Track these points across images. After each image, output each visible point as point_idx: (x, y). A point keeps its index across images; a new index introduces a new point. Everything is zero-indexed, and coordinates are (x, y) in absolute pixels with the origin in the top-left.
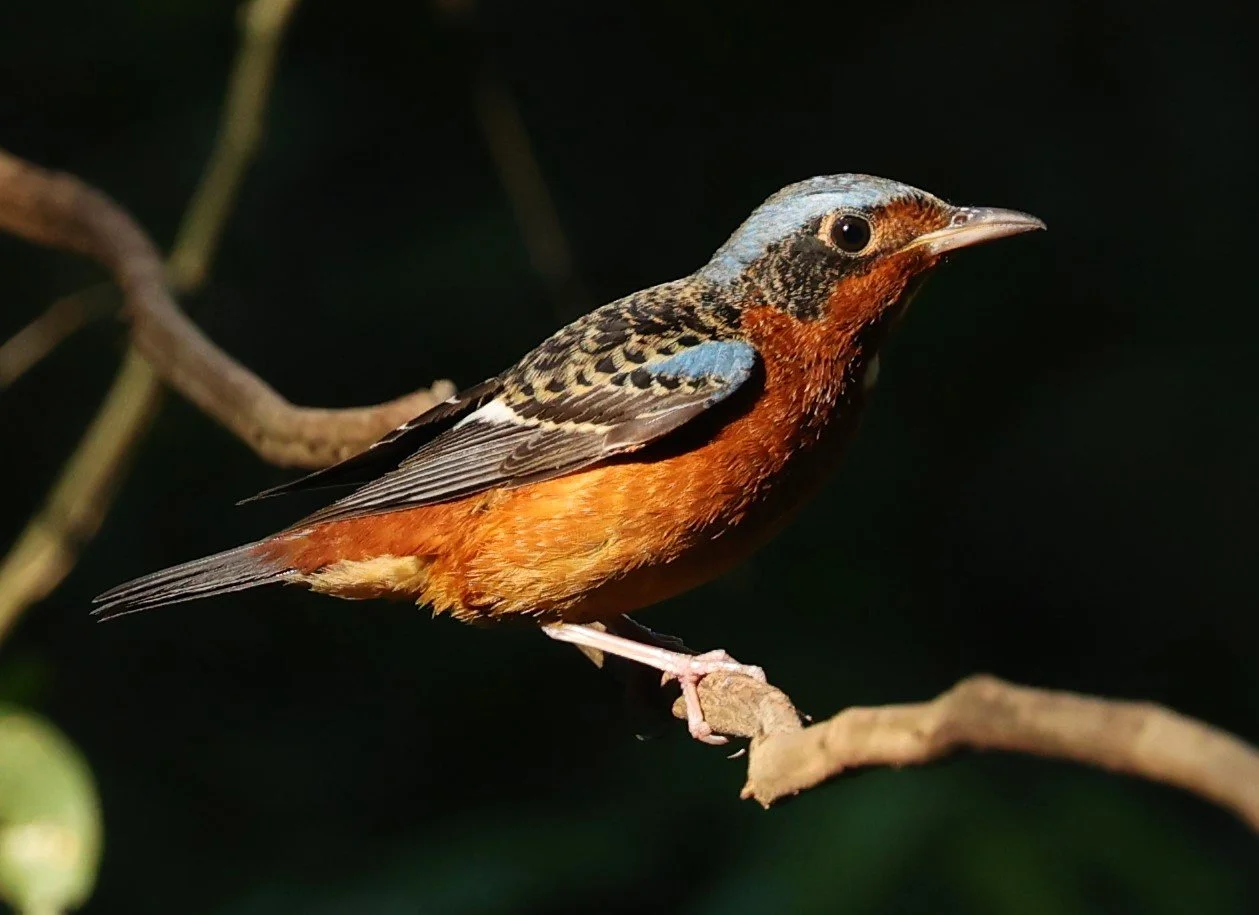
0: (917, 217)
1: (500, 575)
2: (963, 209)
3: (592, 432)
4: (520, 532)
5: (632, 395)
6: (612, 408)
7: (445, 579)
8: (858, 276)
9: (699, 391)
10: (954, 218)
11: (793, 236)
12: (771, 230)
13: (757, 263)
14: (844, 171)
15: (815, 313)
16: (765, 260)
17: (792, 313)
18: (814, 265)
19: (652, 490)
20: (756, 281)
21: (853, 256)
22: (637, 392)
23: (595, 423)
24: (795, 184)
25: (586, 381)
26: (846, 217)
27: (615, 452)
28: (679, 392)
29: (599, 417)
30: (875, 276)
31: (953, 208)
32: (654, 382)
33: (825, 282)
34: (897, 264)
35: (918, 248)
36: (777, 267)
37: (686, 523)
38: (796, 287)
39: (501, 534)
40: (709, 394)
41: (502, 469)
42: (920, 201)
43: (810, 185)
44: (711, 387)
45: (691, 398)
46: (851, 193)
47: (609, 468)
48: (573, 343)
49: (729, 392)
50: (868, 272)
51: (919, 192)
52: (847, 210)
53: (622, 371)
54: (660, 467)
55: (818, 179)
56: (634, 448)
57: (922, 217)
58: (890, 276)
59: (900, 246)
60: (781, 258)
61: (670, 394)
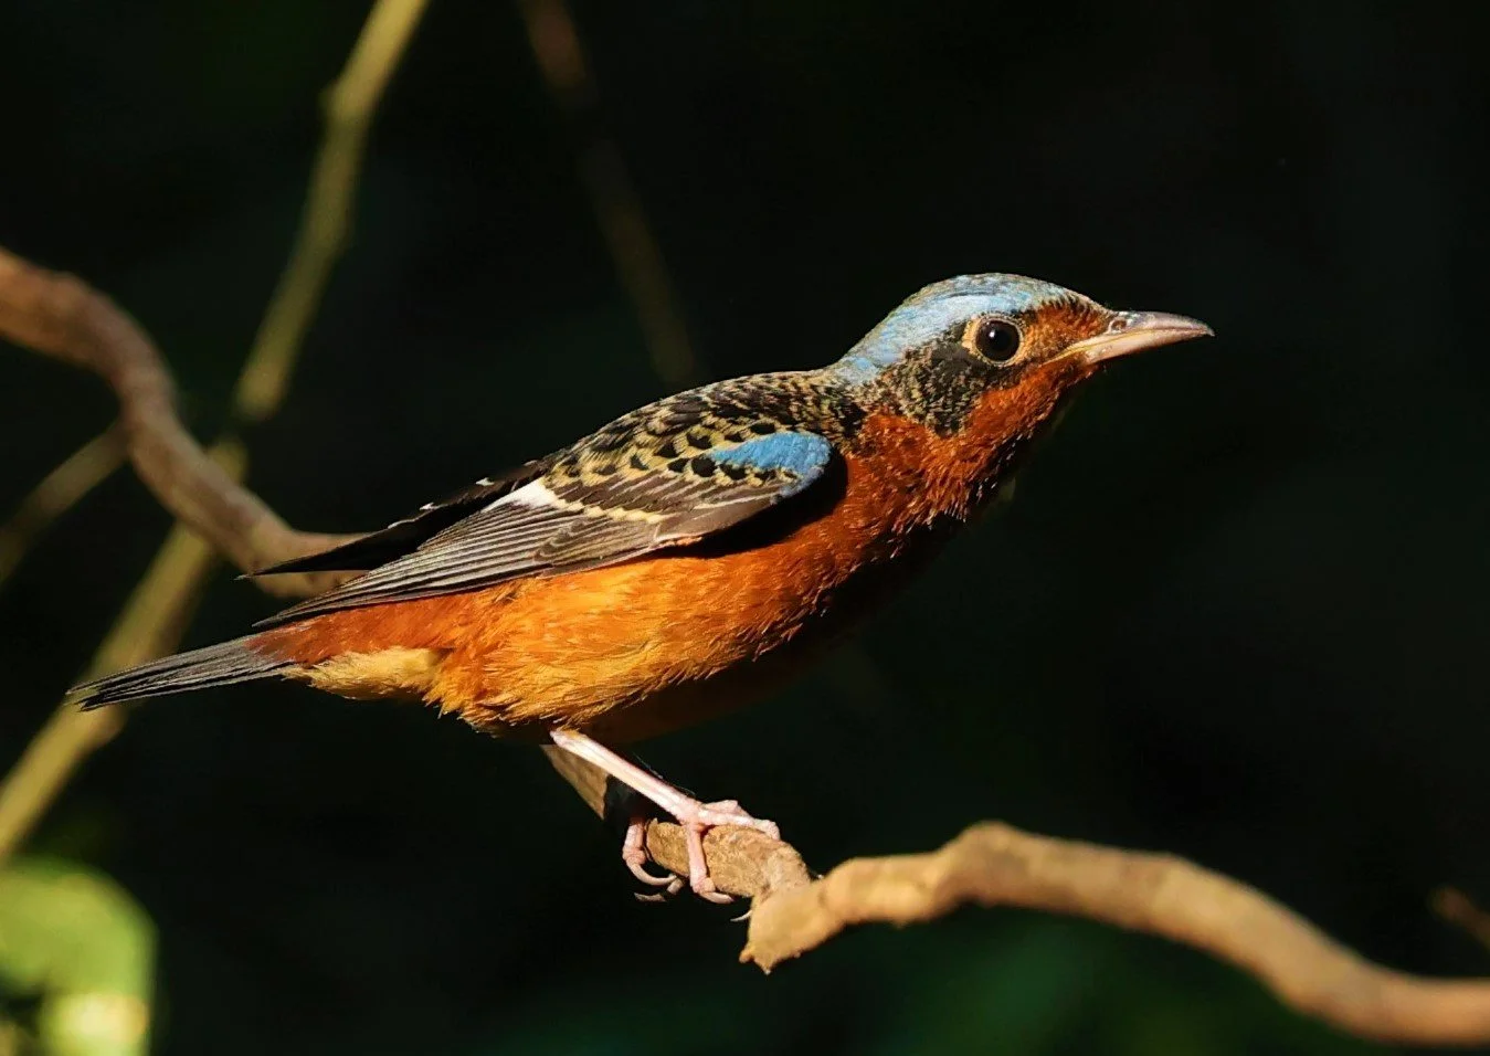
0: (1071, 322)
1: (521, 672)
2: (1122, 313)
3: (643, 521)
4: (551, 625)
5: (691, 483)
6: (667, 497)
7: (458, 673)
8: (1006, 388)
9: (767, 485)
10: (1111, 323)
11: (934, 343)
12: (909, 334)
13: (895, 368)
14: (991, 270)
15: (955, 426)
16: (903, 367)
17: (930, 425)
18: (958, 374)
19: (702, 591)
20: (893, 388)
21: (1000, 365)
22: (699, 480)
23: (648, 510)
24: (938, 284)
25: (640, 464)
26: (992, 322)
27: (667, 544)
28: (745, 483)
29: (653, 505)
30: (1024, 388)
31: (1111, 312)
32: (718, 470)
33: (968, 393)
34: (1049, 375)
35: (1072, 355)
36: (917, 376)
37: (736, 630)
38: (937, 398)
39: (528, 624)
40: (777, 488)
41: (538, 557)
42: (1074, 305)
43: (954, 285)
44: (781, 481)
45: (757, 491)
46: (999, 295)
47: (658, 562)
48: (639, 424)
49: (800, 488)
50: (1017, 383)
51: (1073, 294)
52: (994, 315)
53: (682, 456)
54: (715, 565)
55: (963, 279)
56: (688, 541)
57: (1077, 322)
58: (1042, 388)
59: (1052, 354)
60: (920, 365)
61: (735, 485)
